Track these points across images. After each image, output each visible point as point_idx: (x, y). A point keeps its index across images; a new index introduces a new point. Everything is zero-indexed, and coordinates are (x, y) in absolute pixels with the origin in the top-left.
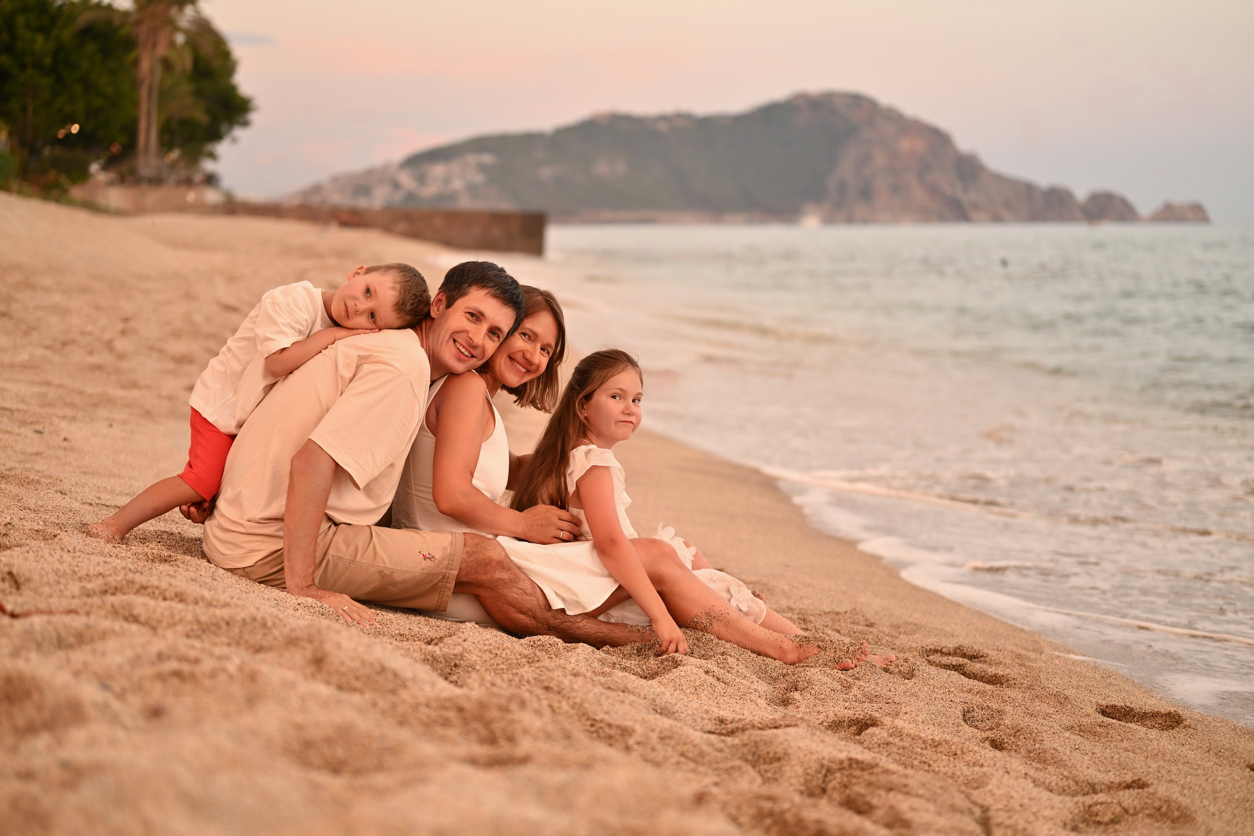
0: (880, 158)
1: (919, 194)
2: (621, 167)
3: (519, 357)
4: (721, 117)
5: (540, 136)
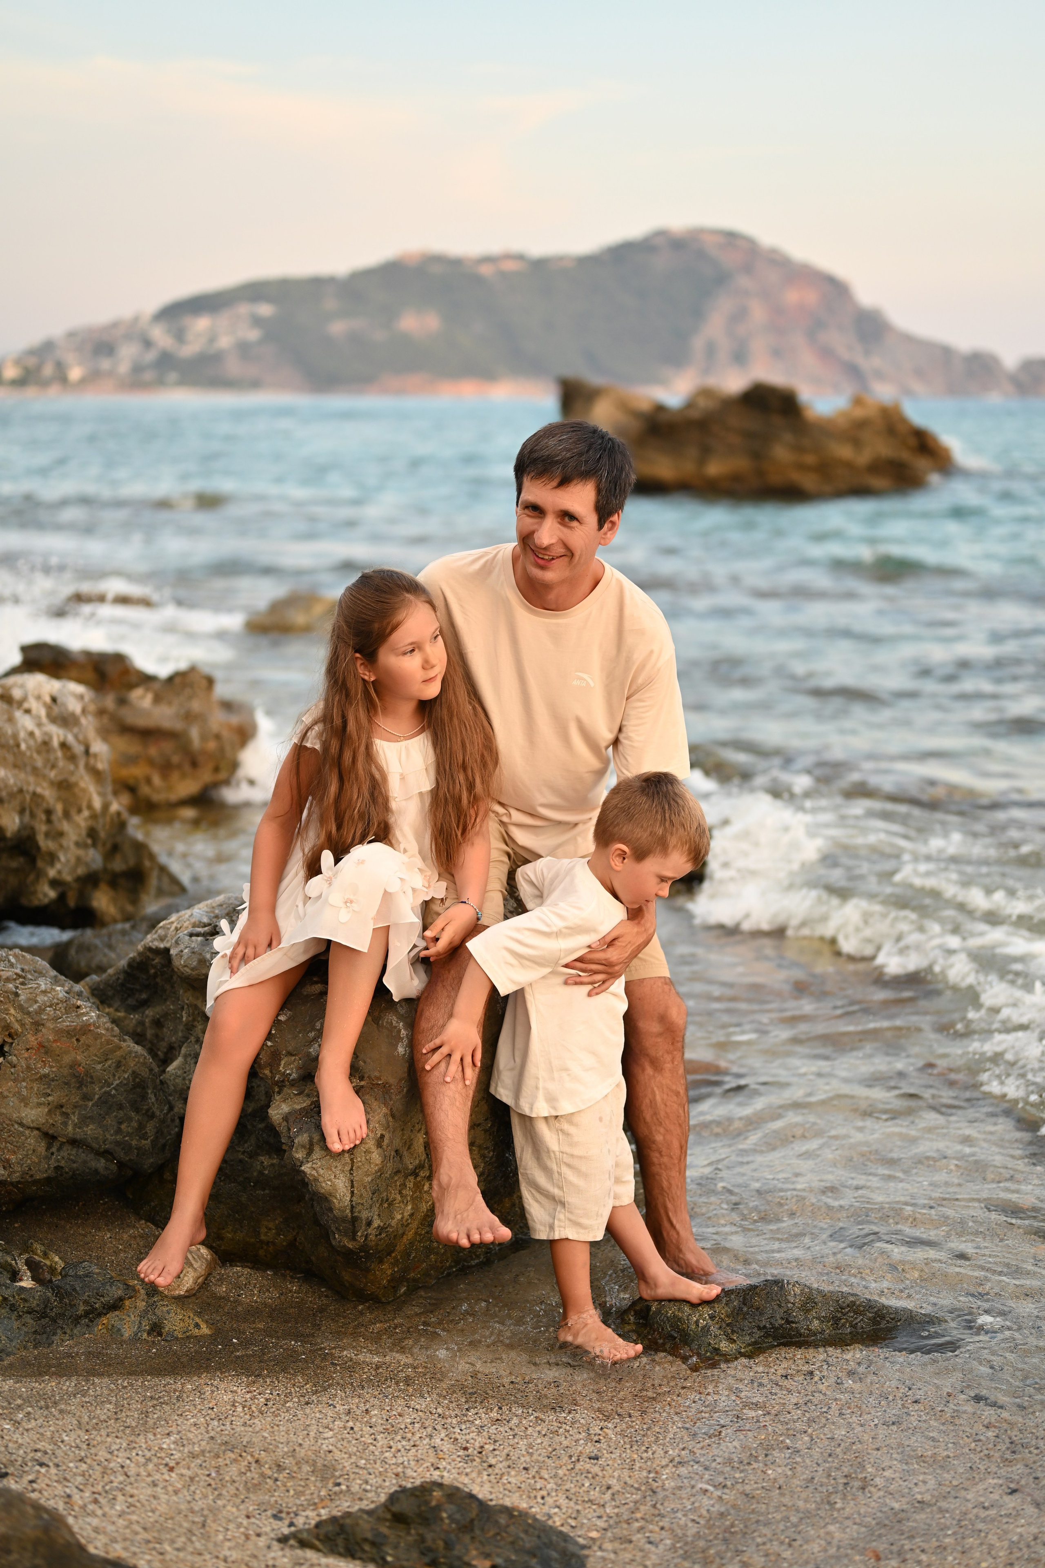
0: (758, 313)
1: (808, 359)
4: (561, 258)
5: (331, 281)
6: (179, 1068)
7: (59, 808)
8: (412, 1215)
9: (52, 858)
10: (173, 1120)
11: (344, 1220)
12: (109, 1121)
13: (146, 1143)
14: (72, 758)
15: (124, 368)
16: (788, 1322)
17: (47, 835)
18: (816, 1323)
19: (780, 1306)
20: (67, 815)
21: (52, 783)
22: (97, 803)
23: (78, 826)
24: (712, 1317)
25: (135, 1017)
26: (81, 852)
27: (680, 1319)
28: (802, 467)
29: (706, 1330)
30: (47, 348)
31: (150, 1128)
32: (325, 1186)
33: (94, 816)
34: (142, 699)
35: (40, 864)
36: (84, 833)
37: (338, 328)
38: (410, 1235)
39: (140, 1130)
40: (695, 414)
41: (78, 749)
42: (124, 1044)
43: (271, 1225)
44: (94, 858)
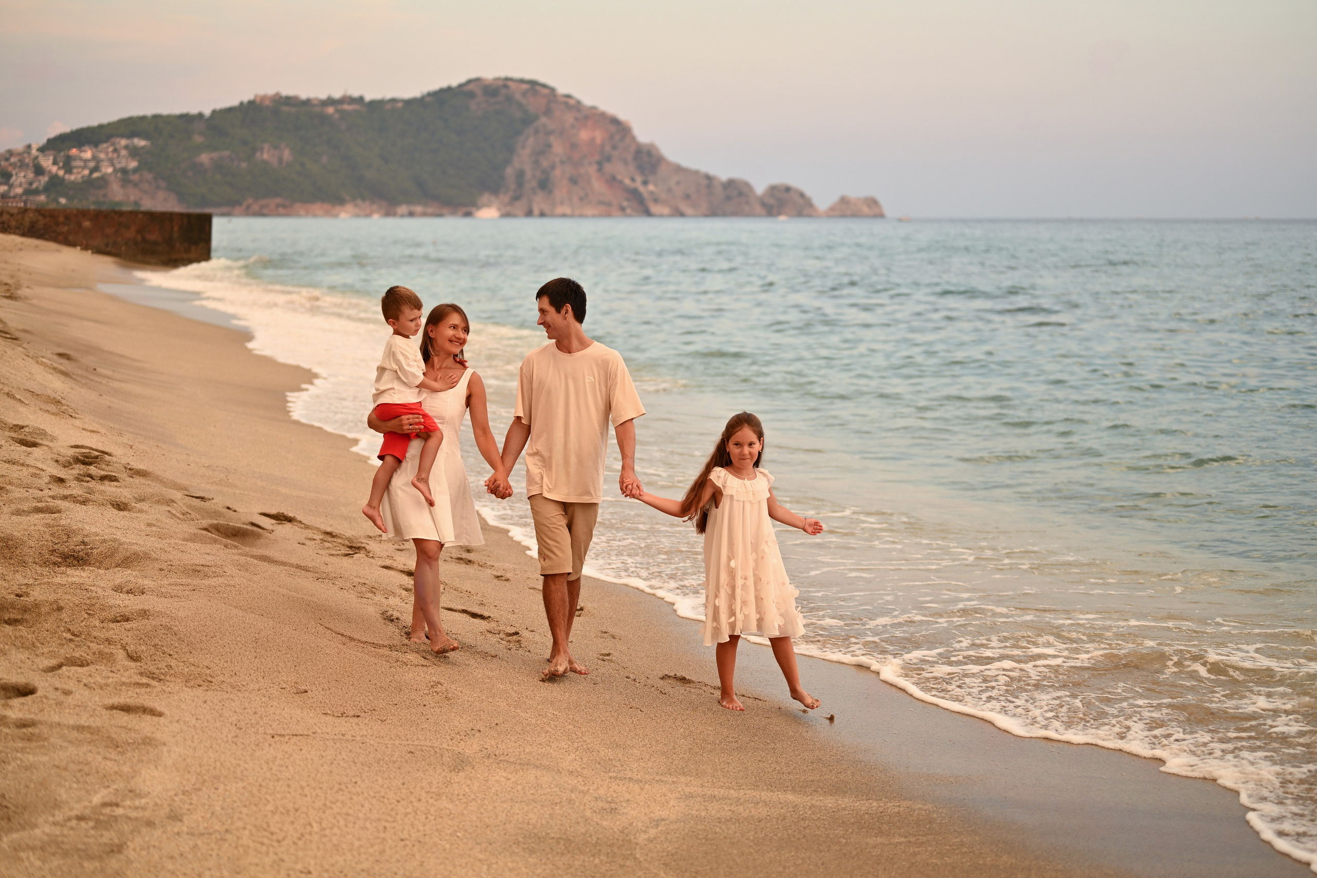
0: (558, 148)
1: (598, 186)
2: (266, 155)
3: (454, 339)
4: (394, 101)
5: (199, 117)
15: (18, 192)
37: (205, 158)
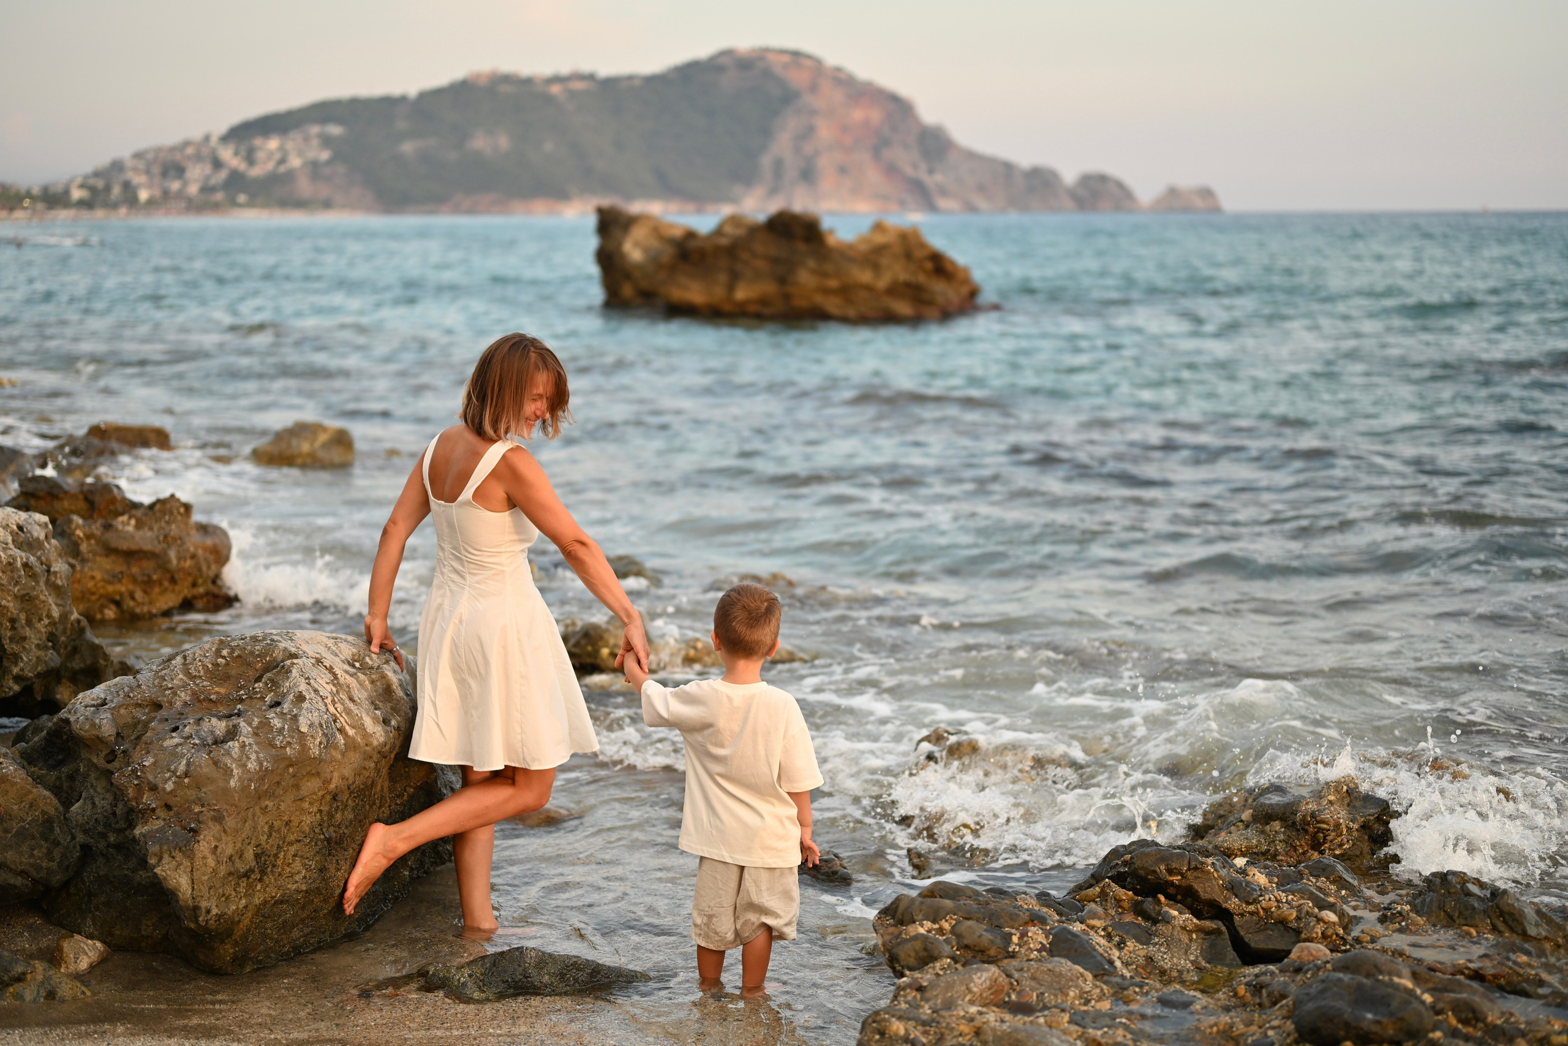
0: (825, 132)
1: (872, 175)
2: (479, 143)
4: (631, 78)
5: (403, 99)
6: (80, 808)
7: (23, 617)
8: (246, 907)
9: (16, 658)
10: (74, 847)
11: (188, 908)
12: (25, 848)
13: (54, 865)
14: (34, 576)
15: (193, 189)
16: (526, 977)
17: (11, 639)
18: (547, 977)
19: (519, 966)
20: (29, 623)
21: (16, 596)
22: (56, 613)
23: (39, 632)
24: (470, 976)
25: (54, 774)
26: (41, 653)
27: (448, 979)
28: (827, 291)
29: (464, 984)
30: (117, 166)
31: (57, 853)
32: (172, 883)
33: (53, 624)
34: (126, 525)
35: (6, 663)
36: (44, 637)
37: (408, 148)
38: (246, 922)
39: (49, 855)
40: (724, 241)
41: (39, 568)
42: (34, 790)
43: (149, 923)
44: (53, 658)
